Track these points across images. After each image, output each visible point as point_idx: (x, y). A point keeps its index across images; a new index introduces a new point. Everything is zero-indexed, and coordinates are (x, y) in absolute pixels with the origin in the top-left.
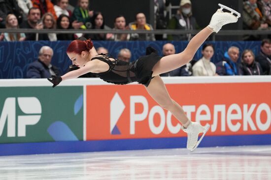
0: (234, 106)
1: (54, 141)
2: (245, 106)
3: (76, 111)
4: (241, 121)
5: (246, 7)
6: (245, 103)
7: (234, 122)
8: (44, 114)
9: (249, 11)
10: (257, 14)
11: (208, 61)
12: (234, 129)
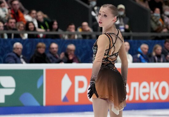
0: (145, 84)
1: (23, 106)
2: (152, 84)
3: (39, 86)
4: (149, 93)
5: (154, 18)
6: (152, 81)
7: (144, 94)
8: (17, 88)
9: (155, 20)
10: (160, 22)
11: (127, 53)
12: (145, 98)
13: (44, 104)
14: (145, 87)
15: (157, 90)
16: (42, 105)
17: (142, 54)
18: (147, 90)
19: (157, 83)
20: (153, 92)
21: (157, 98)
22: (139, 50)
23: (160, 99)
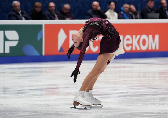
0: (128, 37)
1: (25, 56)
2: (134, 36)
3: (39, 38)
4: (132, 45)
6: (134, 34)
7: (128, 45)
8: (20, 40)
11: (113, 11)
12: (128, 49)
13: (44, 54)
14: (128, 39)
15: (138, 42)
16: (42, 55)
17: (124, 12)
18: (130, 42)
19: (138, 36)
20: (135, 43)
21: (138, 49)
22: (122, 8)
23: (141, 49)
